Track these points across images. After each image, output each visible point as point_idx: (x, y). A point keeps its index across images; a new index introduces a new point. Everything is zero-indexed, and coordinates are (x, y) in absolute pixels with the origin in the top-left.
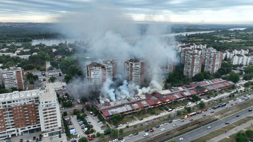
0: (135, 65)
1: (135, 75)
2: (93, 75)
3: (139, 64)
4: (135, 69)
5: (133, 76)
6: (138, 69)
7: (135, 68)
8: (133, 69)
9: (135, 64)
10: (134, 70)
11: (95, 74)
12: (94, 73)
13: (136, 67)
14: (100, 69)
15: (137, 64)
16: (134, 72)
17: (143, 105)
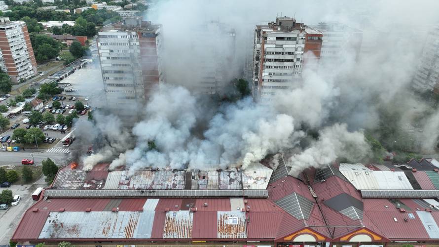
0: (280, 42)
1: (274, 81)
2: (108, 58)
3: (295, 39)
4: (277, 57)
5: (265, 84)
6: (291, 61)
7: (277, 53)
8: (268, 57)
9: (278, 39)
10: (270, 60)
11: (113, 55)
12: (112, 51)
13: (280, 50)
14: (135, 39)
15: (289, 39)
16: (269, 67)
17: (219, 226)
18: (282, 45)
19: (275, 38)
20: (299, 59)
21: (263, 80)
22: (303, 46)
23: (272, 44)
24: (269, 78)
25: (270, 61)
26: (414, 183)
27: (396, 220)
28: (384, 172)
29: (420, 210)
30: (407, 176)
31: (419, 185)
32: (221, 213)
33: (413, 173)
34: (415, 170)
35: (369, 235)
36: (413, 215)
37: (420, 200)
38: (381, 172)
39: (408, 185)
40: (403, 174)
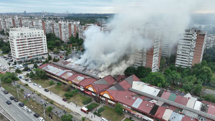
17: (75, 79)
26: (160, 95)
27: (126, 97)
28: (151, 87)
29: (140, 98)
30: (160, 92)
31: (161, 96)
32: (79, 77)
33: (164, 92)
34: (166, 91)
35: (109, 95)
36: (135, 98)
37: (151, 99)
38: (150, 87)
39: (156, 94)
40: (159, 90)
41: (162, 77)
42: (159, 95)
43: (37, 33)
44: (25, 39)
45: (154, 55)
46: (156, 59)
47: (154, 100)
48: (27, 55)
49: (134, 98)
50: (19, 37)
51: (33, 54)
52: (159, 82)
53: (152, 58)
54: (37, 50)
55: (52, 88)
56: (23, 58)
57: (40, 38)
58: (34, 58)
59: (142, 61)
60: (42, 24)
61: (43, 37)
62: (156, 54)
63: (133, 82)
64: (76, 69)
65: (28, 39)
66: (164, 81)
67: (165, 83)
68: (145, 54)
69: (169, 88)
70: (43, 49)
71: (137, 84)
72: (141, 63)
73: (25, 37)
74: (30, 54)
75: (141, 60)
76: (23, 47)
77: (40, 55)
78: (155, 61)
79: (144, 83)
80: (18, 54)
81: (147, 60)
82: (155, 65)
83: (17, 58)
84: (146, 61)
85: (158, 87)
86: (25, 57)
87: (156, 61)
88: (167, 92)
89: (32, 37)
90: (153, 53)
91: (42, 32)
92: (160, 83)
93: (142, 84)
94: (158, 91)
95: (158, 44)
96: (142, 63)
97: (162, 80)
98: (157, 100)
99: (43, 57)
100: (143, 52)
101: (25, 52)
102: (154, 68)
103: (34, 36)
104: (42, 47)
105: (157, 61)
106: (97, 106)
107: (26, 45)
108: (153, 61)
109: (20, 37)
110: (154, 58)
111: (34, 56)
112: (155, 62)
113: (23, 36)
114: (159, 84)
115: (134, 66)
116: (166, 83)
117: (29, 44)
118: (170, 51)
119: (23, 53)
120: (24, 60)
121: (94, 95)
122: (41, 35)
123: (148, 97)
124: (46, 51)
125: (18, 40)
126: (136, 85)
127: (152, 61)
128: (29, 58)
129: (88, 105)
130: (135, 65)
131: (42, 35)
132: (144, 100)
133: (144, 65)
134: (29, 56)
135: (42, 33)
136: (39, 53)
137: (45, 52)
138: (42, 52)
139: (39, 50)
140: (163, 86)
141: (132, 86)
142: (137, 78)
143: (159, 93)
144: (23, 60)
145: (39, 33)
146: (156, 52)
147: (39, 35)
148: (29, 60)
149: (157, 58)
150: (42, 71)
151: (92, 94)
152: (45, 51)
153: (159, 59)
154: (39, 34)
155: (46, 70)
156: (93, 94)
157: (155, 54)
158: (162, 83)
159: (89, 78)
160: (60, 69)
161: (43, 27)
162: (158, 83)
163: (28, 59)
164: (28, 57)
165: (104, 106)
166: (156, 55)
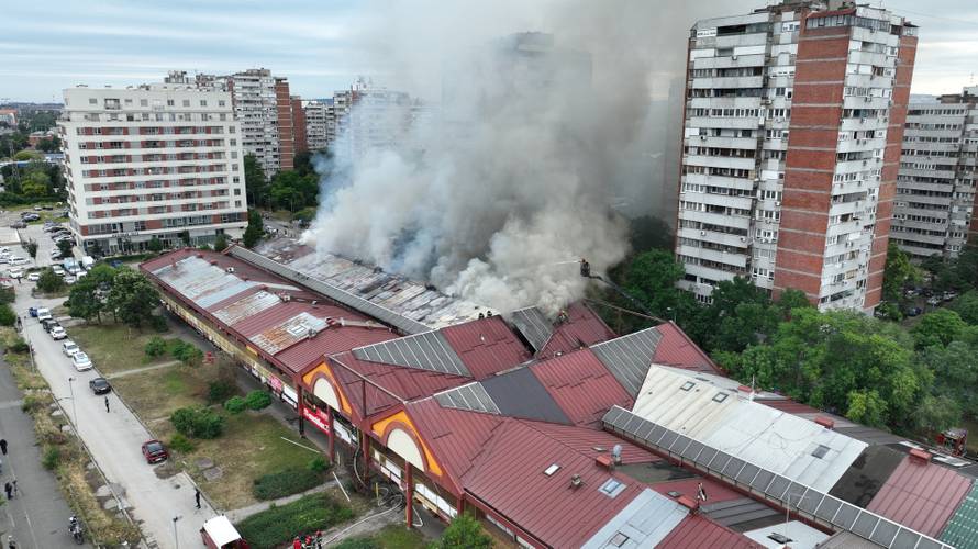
0: (726, 41)
1: (714, 151)
7: (722, 72)
8: (697, 84)
10: (703, 93)
13: (725, 63)
16: (701, 112)
17: (275, 328)
18: (731, 50)
19: (715, 31)
20: (783, 89)
21: (686, 149)
22: (794, 49)
23: (706, 47)
24: (698, 143)
25: (703, 96)
26: (860, 485)
27: (551, 470)
28: (788, 416)
29: (667, 494)
30: (860, 462)
31: (872, 497)
32: (304, 315)
33: (905, 462)
34: (926, 456)
35: (416, 440)
36: (623, 487)
37: (771, 512)
38: (777, 413)
39: (823, 478)
40: (856, 447)
41: (893, 343)
42: (857, 484)
43: (195, 106)
44: (126, 131)
45: (837, 210)
46: (852, 238)
47: (796, 523)
48: (135, 212)
49: (612, 487)
50: (94, 116)
51: (170, 209)
52: (861, 384)
53: (822, 225)
54: (188, 195)
55: (144, 374)
56: (115, 225)
57: (208, 130)
58: (173, 235)
59: (747, 251)
60: (278, 96)
61: (226, 130)
62: (853, 204)
63: (654, 369)
64: (329, 282)
65: (143, 131)
66: (907, 381)
67: (918, 396)
68: (769, 204)
69: (954, 443)
70: (222, 192)
71: (678, 384)
72: (743, 264)
73: (130, 118)
74: (153, 210)
75: (744, 246)
76: (116, 172)
77: (204, 220)
78: (842, 250)
79: (736, 385)
80: (88, 204)
81: (782, 239)
82: (840, 277)
83: (82, 224)
84: (775, 248)
85: (851, 420)
86: (121, 224)
87: (853, 255)
88: (935, 467)
89: (166, 123)
90: (830, 187)
91: (222, 103)
92: (875, 394)
93: (714, 391)
94: (848, 449)
95: (871, 134)
96: (748, 261)
97: (888, 369)
98: (829, 532)
99: (222, 230)
100: (755, 188)
101: (124, 199)
102: (834, 298)
103: (177, 117)
104: (220, 180)
105: (863, 259)
106: (332, 523)
107: (129, 159)
108: (832, 250)
109: (100, 116)
110: (834, 229)
111: (173, 222)
112: (841, 257)
113: (116, 114)
114: (858, 401)
115: (698, 284)
116: (929, 402)
117: (147, 158)
118: (963, 223)
119: (113, 200)
120: (119, 240)
121: (344, 435)
122: (218, 116)
123: (745, 494)
124: (238, 203)
125: (89, 131)
126: (668, 391)
127: (822, 250)
128: (143, 229)
129: (273, 507)
130: (703, 280)
131: (223, 116)
132: (694, 513)
133: (762, 281)
134: (143, 222)
135: (222, 109)
136: (202, 207)
137: (232, 209)
138: (214, 206)
139: (200, 194)
140: (899, 420)
141: (630, 401)
142: (692, 351)
143: (854, 465)
144: (111, 235)
145: (203, 103)
146: (851, 188)
147: (205, 117)
148: (141, 240)
149: (859, 237)
150: (132, 281)
151: (333, 430)
152: (232, 204)
153: (875, 247)
154: (203, 109)
155: (166, 280)
156: (338, 426)
157: (846, 198)
158: (886, 394)
159: (366, 328)
160: (231, 276)
161: (280, 110)
162: (853, 394)
163: (140, 232)
164: (142, 225)
165: (391, 527)
166: (849, 208)
